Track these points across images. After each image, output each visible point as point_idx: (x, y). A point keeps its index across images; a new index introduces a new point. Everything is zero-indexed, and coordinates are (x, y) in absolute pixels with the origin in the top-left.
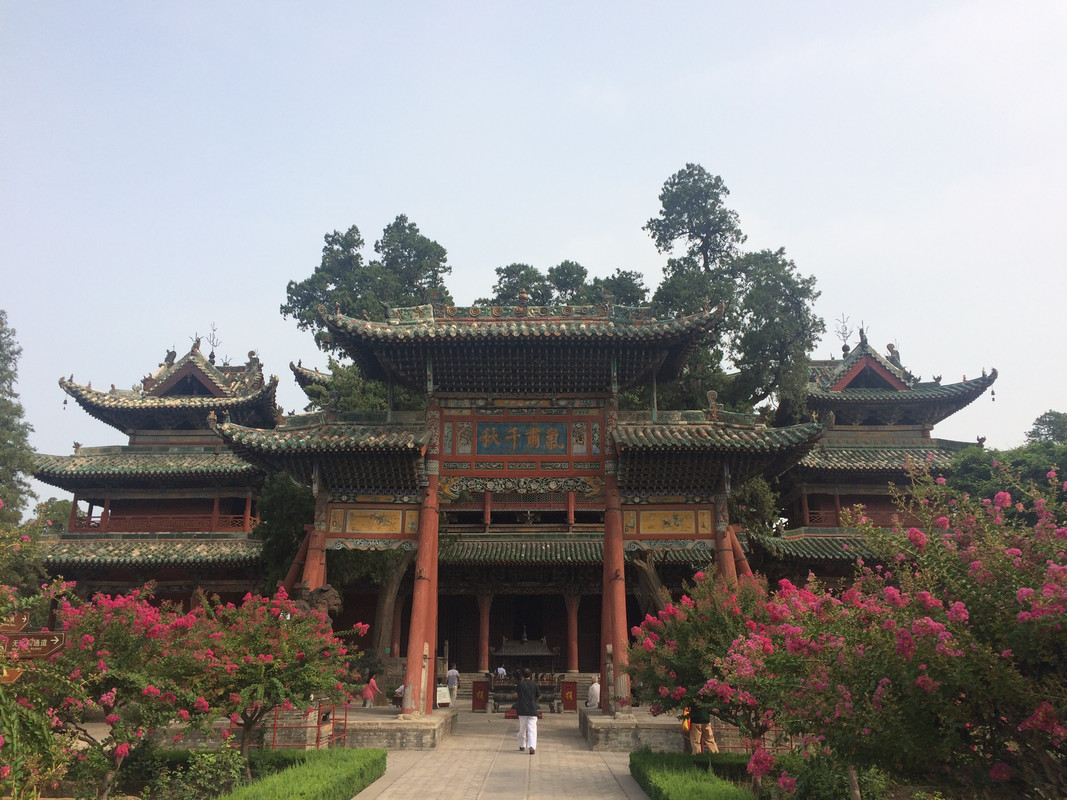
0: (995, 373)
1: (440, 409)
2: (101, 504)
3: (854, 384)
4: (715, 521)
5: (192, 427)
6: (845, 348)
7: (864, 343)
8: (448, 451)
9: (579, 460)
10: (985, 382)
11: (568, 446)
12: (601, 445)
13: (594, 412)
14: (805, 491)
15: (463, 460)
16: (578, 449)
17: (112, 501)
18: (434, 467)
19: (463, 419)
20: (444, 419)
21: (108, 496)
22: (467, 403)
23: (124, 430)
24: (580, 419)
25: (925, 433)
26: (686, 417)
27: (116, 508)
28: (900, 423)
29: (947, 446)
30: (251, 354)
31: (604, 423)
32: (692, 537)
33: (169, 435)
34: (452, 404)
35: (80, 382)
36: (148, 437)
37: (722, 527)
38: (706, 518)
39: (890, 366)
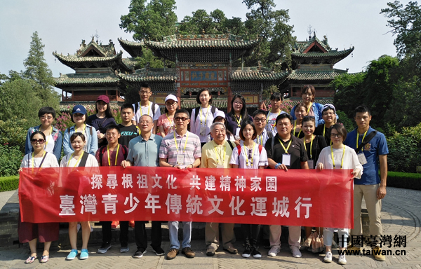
0: (353, 48)
1: (180, 67)
2: (70, 92)
3: (311, 50)
4: (259, 99)
5: (95, 67)
6: (310, 37)
7: (315, 36)
8: (182, 80)
9: (221, 82)
10: (350, 51)
11: (217, 78)
12: (227, 78)
13: (225, 68)
14: (292, 86)
15: (187, 82)
16: (220, 79)
17: (74, 92)
18: (179, 84)
19: (187, 70)
20: (181, 70)
21: (73, 90)
22: (187, 65)
23: (73, 68)
24: (221, 70)
25: (331, 67)
26: (251, 69)
27: (75, 93)
28: (324, 63)
29: (338, 71)
30: (110, 40)
31: (227, 71)
32: (252, 104)
33: (88, 70)
34: (183, 65)
35: (58, 53)
36: (81, 70)
37: (260, 101)
38: (256, 98)
39: (323, 44)
